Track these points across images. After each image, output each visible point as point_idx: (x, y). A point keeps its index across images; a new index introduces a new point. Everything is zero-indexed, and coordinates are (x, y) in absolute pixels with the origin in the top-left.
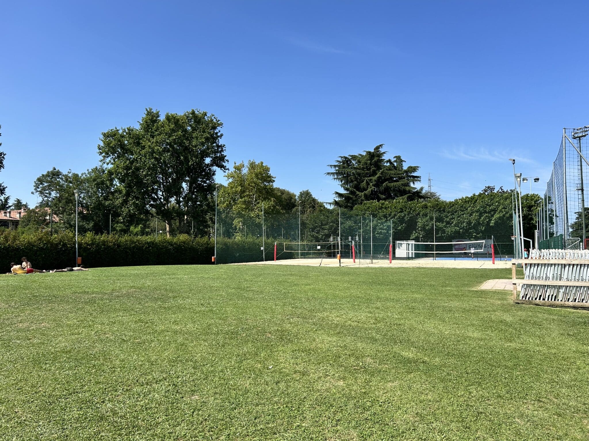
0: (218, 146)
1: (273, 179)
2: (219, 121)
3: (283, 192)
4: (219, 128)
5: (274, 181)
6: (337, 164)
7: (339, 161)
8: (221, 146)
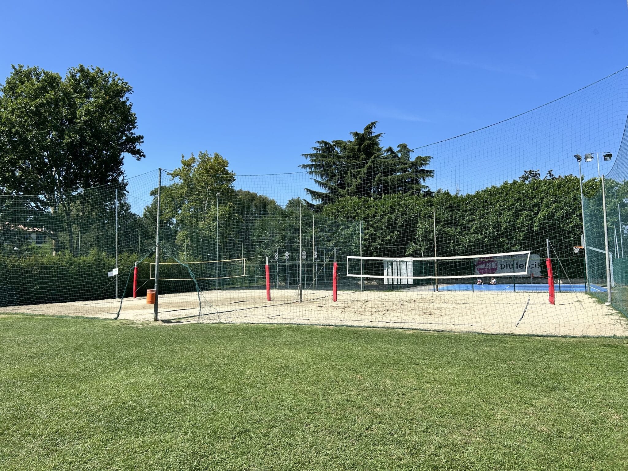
6: (315, 152)
7: (317, 149)
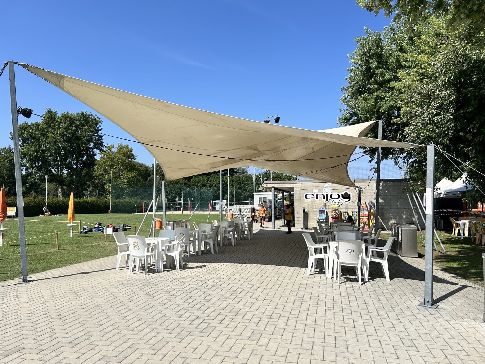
0: (99, 136)
1: (135, 157)
2: (100, 119)
3: (141, 165)
4: (100, 124)
5: (136, 158)
8: (100, 136)
